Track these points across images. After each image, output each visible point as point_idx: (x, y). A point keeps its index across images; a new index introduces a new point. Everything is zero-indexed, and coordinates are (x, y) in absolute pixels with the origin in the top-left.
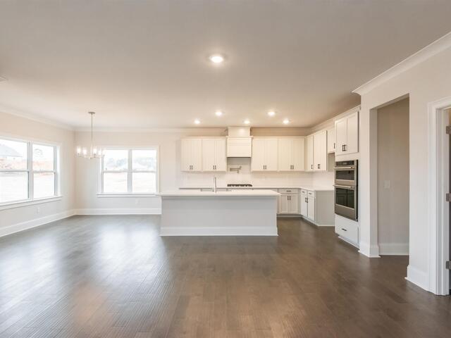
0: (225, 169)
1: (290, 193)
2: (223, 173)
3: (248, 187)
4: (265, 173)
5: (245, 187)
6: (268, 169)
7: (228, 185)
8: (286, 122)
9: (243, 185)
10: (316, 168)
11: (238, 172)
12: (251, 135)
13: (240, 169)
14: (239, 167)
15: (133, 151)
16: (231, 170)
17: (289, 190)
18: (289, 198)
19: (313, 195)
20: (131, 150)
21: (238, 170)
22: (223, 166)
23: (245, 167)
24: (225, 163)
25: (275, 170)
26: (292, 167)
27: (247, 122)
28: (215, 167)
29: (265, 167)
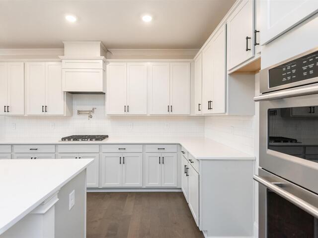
0: (63, 112)
1: (163, 153)
4: (126, 117)
6: (132, 112)
7: (64, 139)
10: (205, 111)
13: (93, 111)
14: (89, 108)
16: (79, 113)
17: (161, 147)
18: (162, 161)
21: (90, 114)
22: (59, 106)
26: (170, 108)
28: (45, 109)
29: (127, 109)
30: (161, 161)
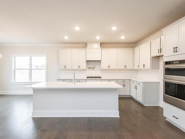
0: (85, 68)
1: (124, 82)
2: (84, 70)
3: (99, 79)
4: (109, 70)
5: (97, 78)
6: (111, 68)
7: (88, 77)
8: (123, 38)
9: (96, 77)
10: (141, 67)
11: (93, 70)
12: (101, 47)
14: (94, 67)
15: (32, 57)
16: (89, 68)
17: (124, 81)
19: (141, 84)
20: (31, 57)
22: (84, 66)
23: (97, 67)
24: (85, 64)
25: (115, 68)
26: (125, 66)
27: (98, 38)
28: (79, 67)
29: (109, 67)
30: (124, 86)
